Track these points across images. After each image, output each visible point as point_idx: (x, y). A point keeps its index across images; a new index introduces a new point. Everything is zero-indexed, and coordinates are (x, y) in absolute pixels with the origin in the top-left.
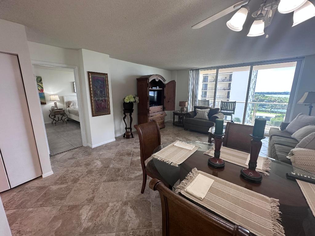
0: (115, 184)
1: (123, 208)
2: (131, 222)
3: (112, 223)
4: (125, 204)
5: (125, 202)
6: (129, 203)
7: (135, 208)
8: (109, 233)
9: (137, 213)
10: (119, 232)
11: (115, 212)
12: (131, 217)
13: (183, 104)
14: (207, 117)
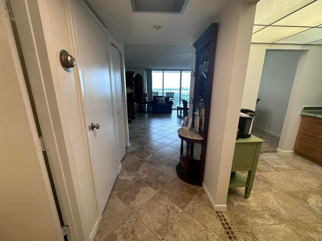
13: (146, 95)
14: (165, 102)
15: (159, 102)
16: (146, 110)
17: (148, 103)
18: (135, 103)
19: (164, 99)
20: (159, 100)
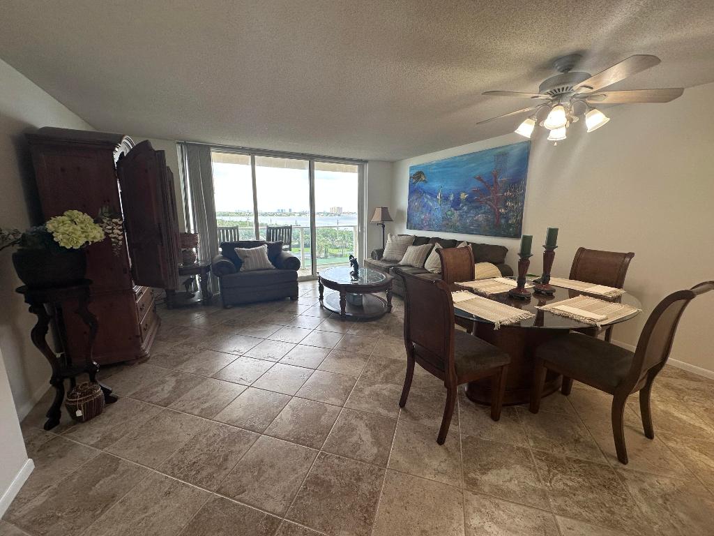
0: (390, 502)
1: (487, 491)
2: (522, 480)
3: (533, 521)
4: (473, 484)
5: (468, 483)
6: (472, 475)
7: (485, 465)
8: (559, 529)
9: (499, 465)
10: (552, 507)
11: (501, 513)
12: (511, 478)
13: (190, 240)
14: (270, 263)
15: (249, 265)
16: (197, 297)
17: (202, 271)
18: (137, 289)
19: (266, 250)
20: (247, 255)
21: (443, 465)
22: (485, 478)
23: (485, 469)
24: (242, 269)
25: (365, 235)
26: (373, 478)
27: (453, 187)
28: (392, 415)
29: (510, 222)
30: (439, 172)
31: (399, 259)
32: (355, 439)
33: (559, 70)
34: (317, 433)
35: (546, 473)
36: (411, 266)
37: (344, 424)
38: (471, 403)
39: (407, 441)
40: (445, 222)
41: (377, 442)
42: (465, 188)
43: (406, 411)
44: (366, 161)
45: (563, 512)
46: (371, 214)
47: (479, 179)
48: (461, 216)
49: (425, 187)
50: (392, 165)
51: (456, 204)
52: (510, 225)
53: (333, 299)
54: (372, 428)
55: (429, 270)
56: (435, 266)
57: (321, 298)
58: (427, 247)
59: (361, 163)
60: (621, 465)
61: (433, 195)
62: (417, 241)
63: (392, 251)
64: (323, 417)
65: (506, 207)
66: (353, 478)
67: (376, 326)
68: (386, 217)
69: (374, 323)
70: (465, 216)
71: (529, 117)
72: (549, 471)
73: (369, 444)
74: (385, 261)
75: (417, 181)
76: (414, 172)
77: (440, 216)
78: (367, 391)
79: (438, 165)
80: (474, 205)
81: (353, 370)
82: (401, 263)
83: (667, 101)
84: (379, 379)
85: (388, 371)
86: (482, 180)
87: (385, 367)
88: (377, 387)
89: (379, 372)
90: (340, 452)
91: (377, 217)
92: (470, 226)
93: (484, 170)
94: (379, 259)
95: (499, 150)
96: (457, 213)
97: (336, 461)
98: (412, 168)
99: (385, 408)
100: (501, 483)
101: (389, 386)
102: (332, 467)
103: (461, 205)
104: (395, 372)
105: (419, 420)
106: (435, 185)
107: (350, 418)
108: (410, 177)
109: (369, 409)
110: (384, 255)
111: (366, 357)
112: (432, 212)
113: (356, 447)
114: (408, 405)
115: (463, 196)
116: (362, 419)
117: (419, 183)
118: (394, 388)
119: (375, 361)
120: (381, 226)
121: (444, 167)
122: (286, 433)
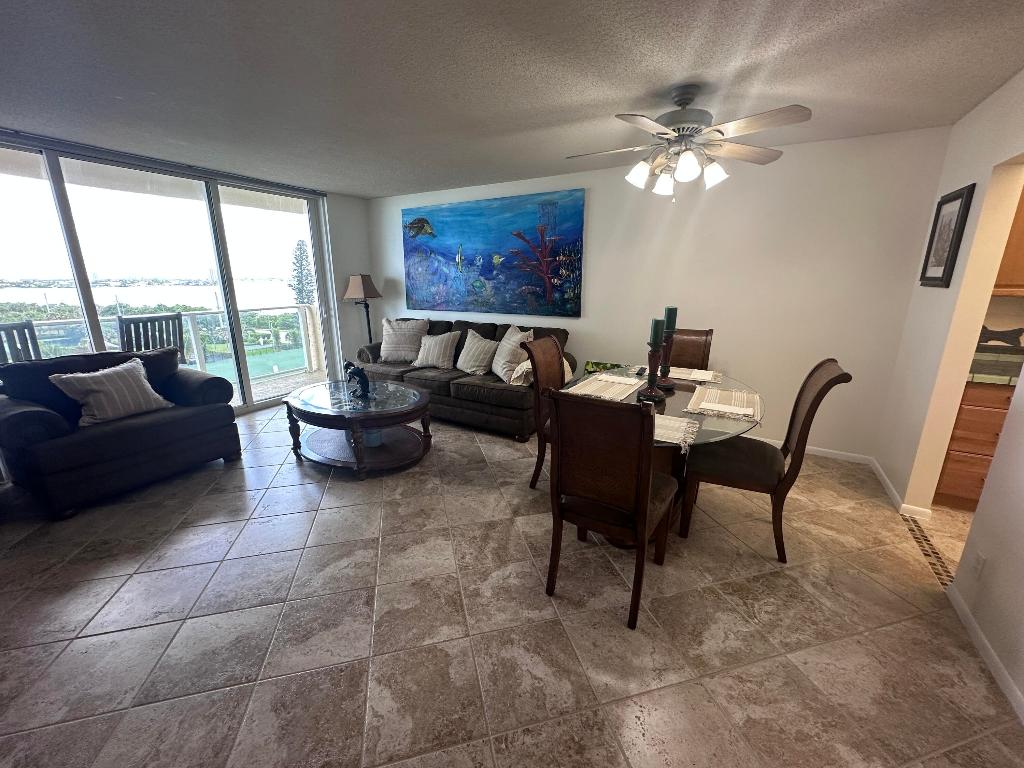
1: (718, 665)
2: (735, 630)
3: (778, 676)
4: (701, 664)
5: (695, 666)
6: (692, 653)
7: (693, 631)
8: (799, 670)
9: (704, 623)
10: (777, 646)
11: (749, 685)
12: (725, 633)
14: (161, 398)
15: (105, 409)
19: (143, 371)
20: (95, 387)
21: (656, 656)
22: (705, 647)
23: (697, 637)
24: (84, 421)
25: (335, 323)
26: (596, 733)
27: (480, 246)
28: (547, 613)
29: (566, 296)
30: (456, 221)
31: (409, 358)
32: (526, 684)
33: (676, 102)
34: (464, 708)
35: (744, 607)
36: (434, 368)
37: (493, 664)
38: (622, 551)
39: (594, 644)
40: (470, 299)
41: (562, 671)
42: (500, 248)
43: (560, 598)
44: (323, 194)
45: (790, 648)
46: (343, 287)
47: (519, 235)
48: (495, 288)
49: (434, 243)
50: (367, 206)
51: (487, 270)
52: (567, 301)
53: (326, 444)
54: (536, 649)
55: (469, 371)
56: (477, 364)
57: (297, 446)
58: (455, 336)
59: (313, 195)
60: (783, 565)
61: (448, 256)
62: (434, 328)
63: (397, 344)
64: (452, 671)
65: (560, 277)
66: (571, 752)
67: (422, 474)
68: (370, 290)
69: (417, 469)
70: (502, 289)
71: (644, 160)
72: (745, 604)
73: (552, 679)
74: (386, 362)
75: (417, 234)
76: (410, 219)
77: (462, 289)
78: (486, 590)
79: (453, 210)
80: (515, 272)
81: (440, 563)
82: (417, 364)
83: (763, 163)
84: (489, 562)
85: (492, 544)
86: (523, 238)
87: (486, 538)
88: (496, 576)
89: (481, 550)
90: (523, 720)
91: (356, 291)
92: (511, 302)
93: (523, 224)
94: (375, 361)
95: (544, 198)
96: (489, 285)
97: (528, 740)
98: (405, 213)
99: (530, 607)
100: (722, 646)
101: (511, 568)
102: (530, 756)
103: (495, 272)
104: (503, 543)
105: (584, 604)
106: (450, 241)
107: (495, 651)
108: (405, 227)
109: (511, 620)
110: (383, 353)
111: (444, 533)
112: (450, 282)
113: (538, 695)
114: (557, 589)
115: (497, 260)
116: (512, 642)
117: (421, 238)
118: (520, 570)
119: (463, 535)
120: (362, 307)
121: (462, 215)
122: (408, 740)
